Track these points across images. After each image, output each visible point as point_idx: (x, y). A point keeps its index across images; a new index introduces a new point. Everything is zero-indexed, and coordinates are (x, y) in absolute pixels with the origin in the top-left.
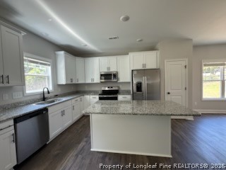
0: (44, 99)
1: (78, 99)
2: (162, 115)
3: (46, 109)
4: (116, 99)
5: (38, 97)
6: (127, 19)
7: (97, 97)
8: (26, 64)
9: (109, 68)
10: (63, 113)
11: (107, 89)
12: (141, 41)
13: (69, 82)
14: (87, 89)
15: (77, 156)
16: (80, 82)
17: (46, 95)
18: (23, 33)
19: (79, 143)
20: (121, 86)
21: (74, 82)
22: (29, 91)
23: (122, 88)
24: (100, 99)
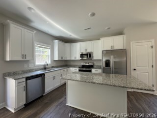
0: (45, 68)
1: (65, 70)
2: (115, 86)
3: (43, 74)
4: (90, 71)
5: (42, 67)
6: (93, 15)
7: (78, 69)
8: (37, 48)
9: (86, 50)
10: (54, 78)
11: (85, 64)
12: (109, 28)
13: (60, 59)
14: (72, 63)
15: (57, 106)
16: (67, 59)
17: (46, 66)
18: (35, 32)
19: (61, 98)
20: (95, 63)
21: (64, 59)
22: (37, 63)
23: (96, 64)
24: (80, 70)
